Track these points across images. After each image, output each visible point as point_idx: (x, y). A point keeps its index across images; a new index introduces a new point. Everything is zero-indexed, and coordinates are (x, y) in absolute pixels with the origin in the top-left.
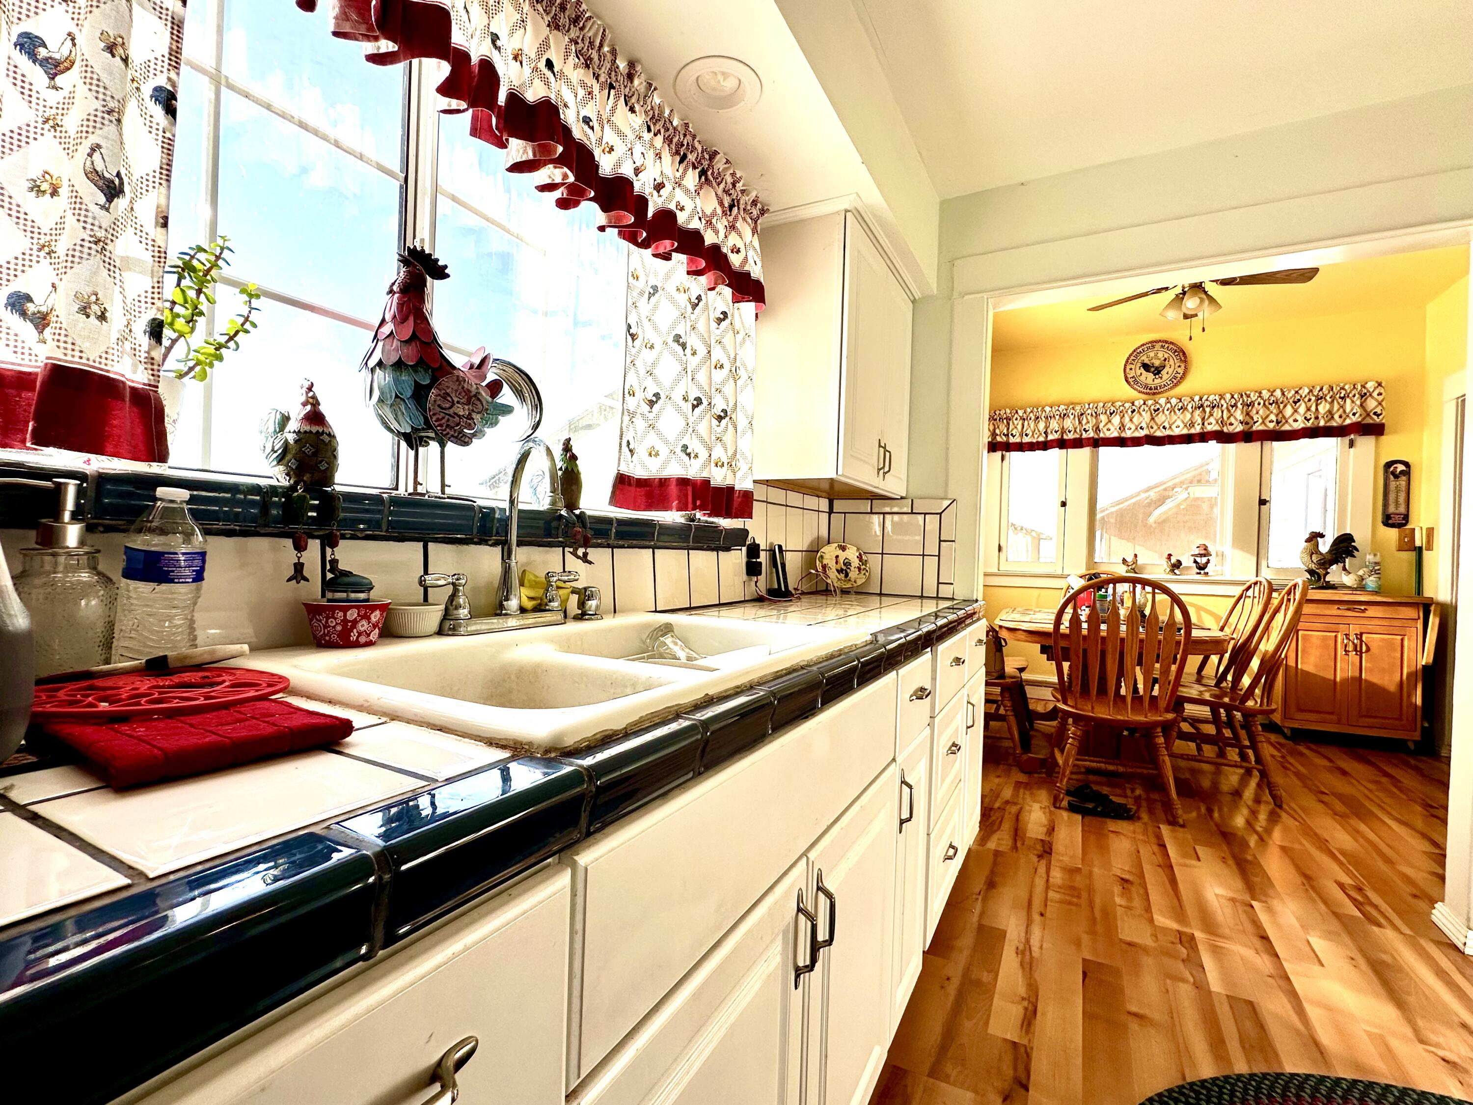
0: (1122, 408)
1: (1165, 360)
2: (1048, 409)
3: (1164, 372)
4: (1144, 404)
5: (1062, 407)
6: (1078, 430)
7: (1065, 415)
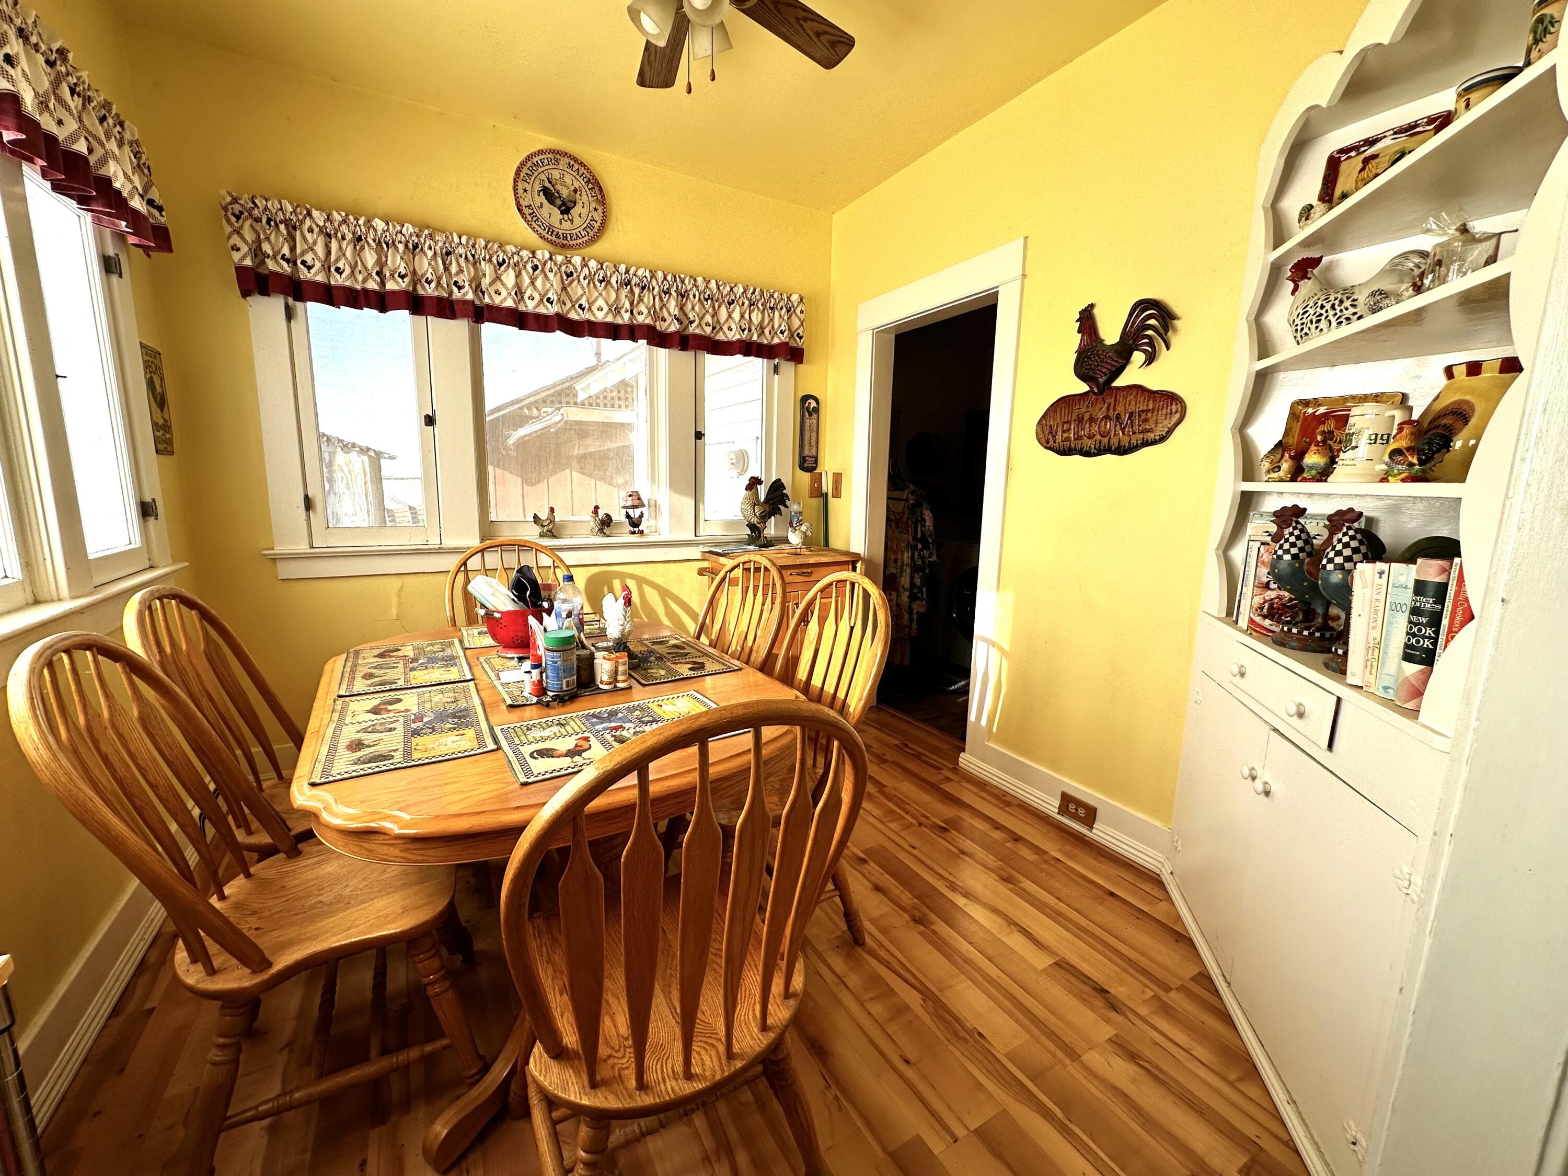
0: (516, 258)
1: (575, 191)
2: (379, 224)
3: (575, 212)
4: (551, 259)
5: (409, 229)
6: (444, 281)
7: (415, 247)
